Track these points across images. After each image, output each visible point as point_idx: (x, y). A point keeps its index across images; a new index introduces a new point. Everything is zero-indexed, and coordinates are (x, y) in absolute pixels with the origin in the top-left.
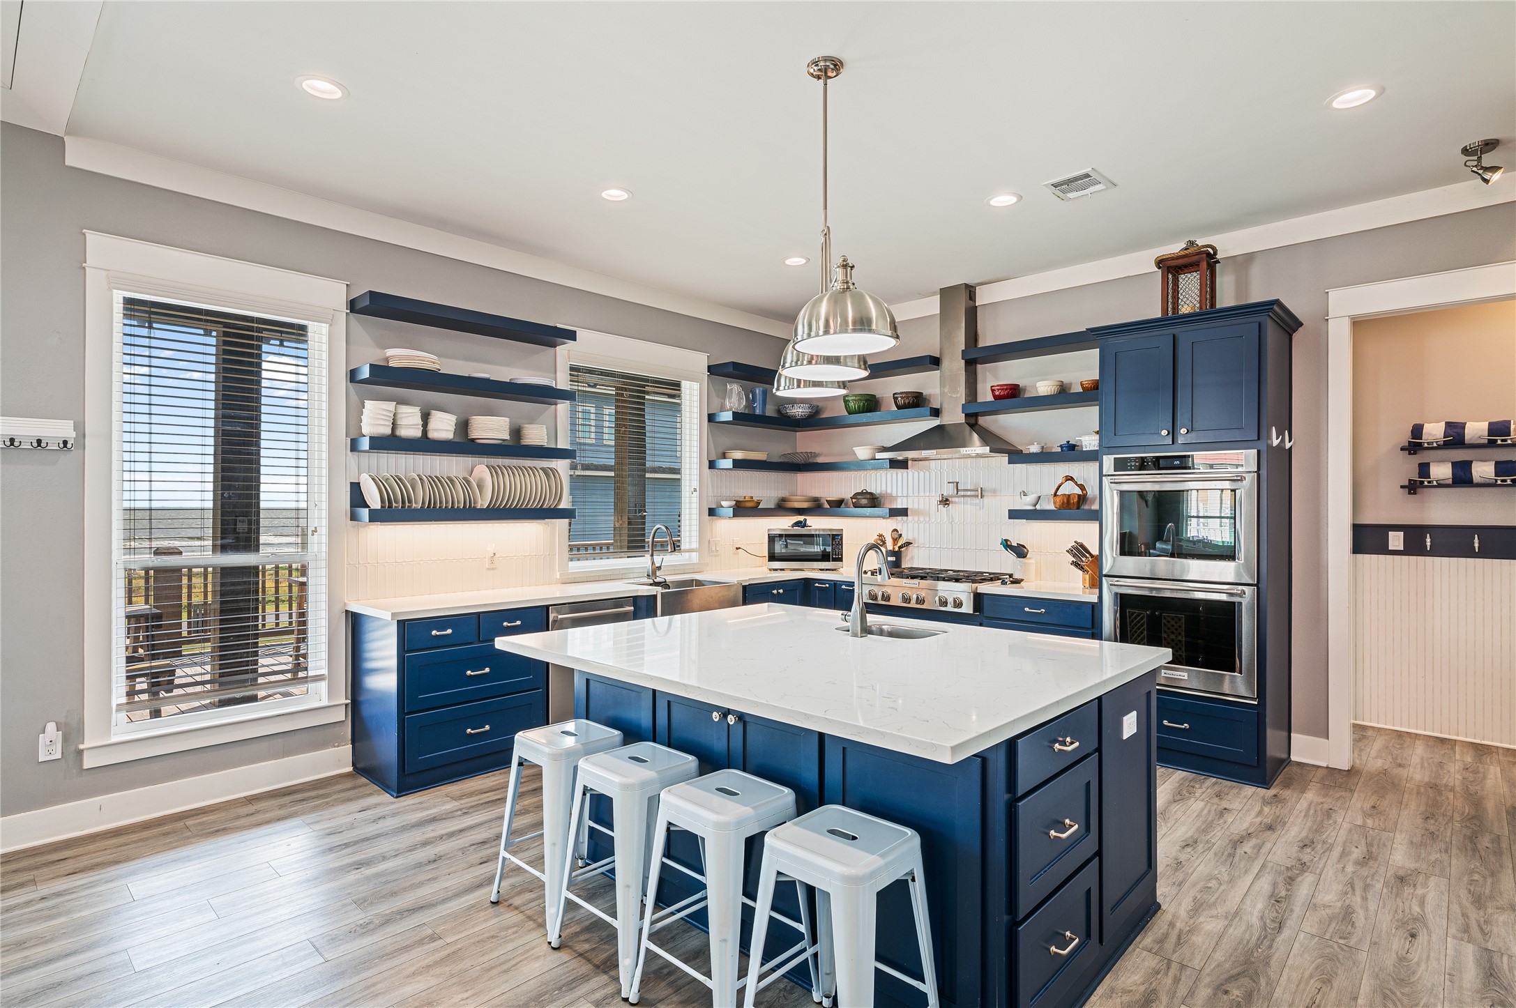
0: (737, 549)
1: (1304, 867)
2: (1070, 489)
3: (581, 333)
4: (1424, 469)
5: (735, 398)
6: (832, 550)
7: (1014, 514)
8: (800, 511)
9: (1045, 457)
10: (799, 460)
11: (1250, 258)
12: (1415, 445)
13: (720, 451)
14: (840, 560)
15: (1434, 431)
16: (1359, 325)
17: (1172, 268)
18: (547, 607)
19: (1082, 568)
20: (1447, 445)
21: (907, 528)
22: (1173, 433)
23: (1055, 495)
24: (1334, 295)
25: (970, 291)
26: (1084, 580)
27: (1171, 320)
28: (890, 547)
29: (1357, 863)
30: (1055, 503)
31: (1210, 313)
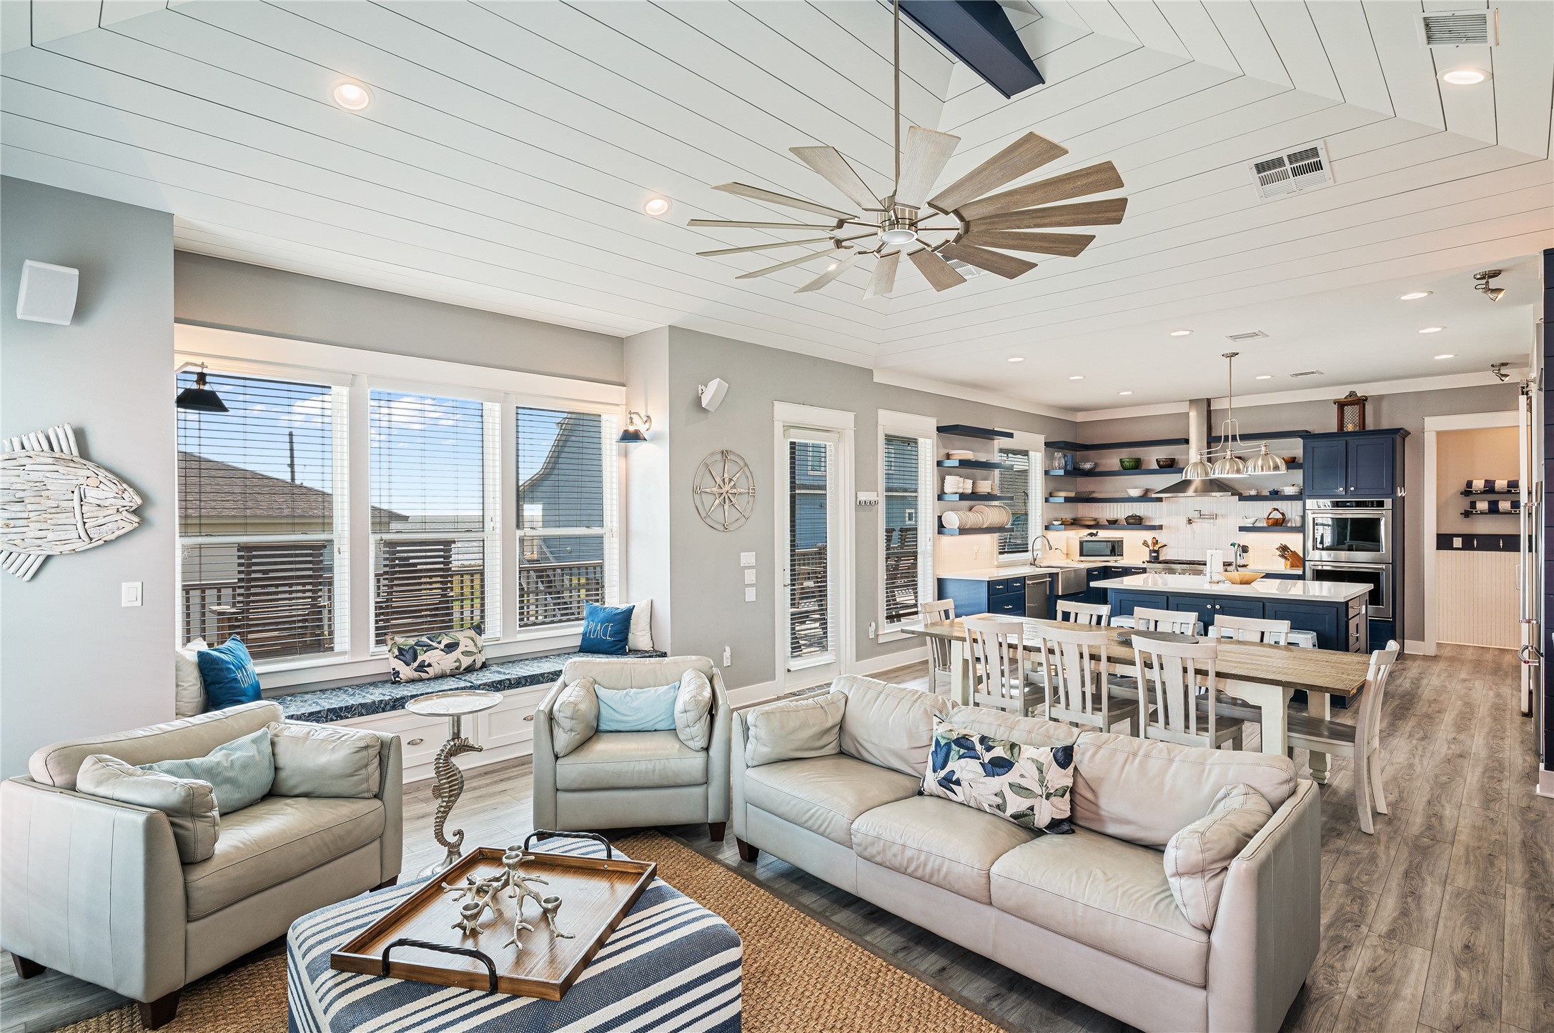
0: (1056, 549)
2: (1278, 516)
4: (1473, 505)
5: (1059, 459)
6: (1115, 548)
7: (1242, 529)
8: (1089, 527)
9: (1258, 498)
10: (1085, 496)
11: (1381, 397)
12: (1468, 491)
13: (1049, 491)
14: (1122, 555)
15: (1479, 484)
16: (1439, 434)
17: (1341, 405)
18: (1025, 577)
19: (1286, 558)
20: (1485, 492)
21: (1162, 537)
22: (1346, 489)
23: (1268, 519)
24: (1427, 419)
25: (1209, 401)
26: (1286, 565)
27: (1341, 431)
28: (1151, 548)
29: (1445, 677)
30: (1267, 523)
31: (1362, 431)
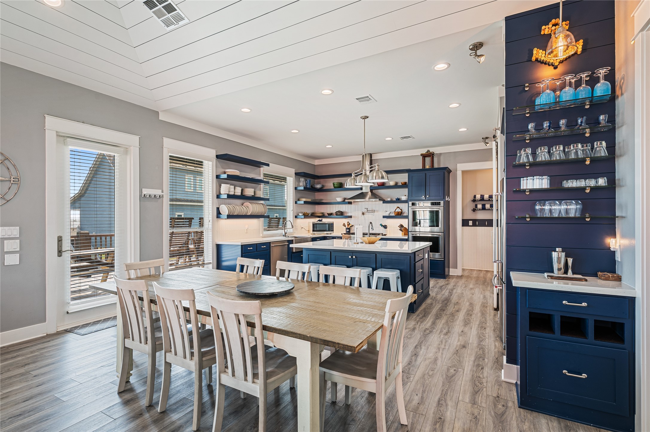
0: (302, 228)
1: (454, 289)
2: (399, 210)
3: (270, 164)
4: (476, 206)
5: (302, 182)
6: (331, 227)
7: (384, 217)
8: (319, 217)
9: (391, 202)
10: (318, 201)
11: (441, 154)
12: (474, 200)
13: (298, 198)
14: (333, 231)
15: (478, 197)
16: (464, 172)
17: (424, 156)
18: (270, 242)
19: (402, 231)
20: (481, 200)
21: (352, 221)
22: (425, 197)
23: (395, 212)
24: (458, 165)
25: (371, 155)
26: (402, 234)
27: (424, 169)
28: (347, 227)
29: (463, 287)
30: (395, 214)
31: (432, 169)
